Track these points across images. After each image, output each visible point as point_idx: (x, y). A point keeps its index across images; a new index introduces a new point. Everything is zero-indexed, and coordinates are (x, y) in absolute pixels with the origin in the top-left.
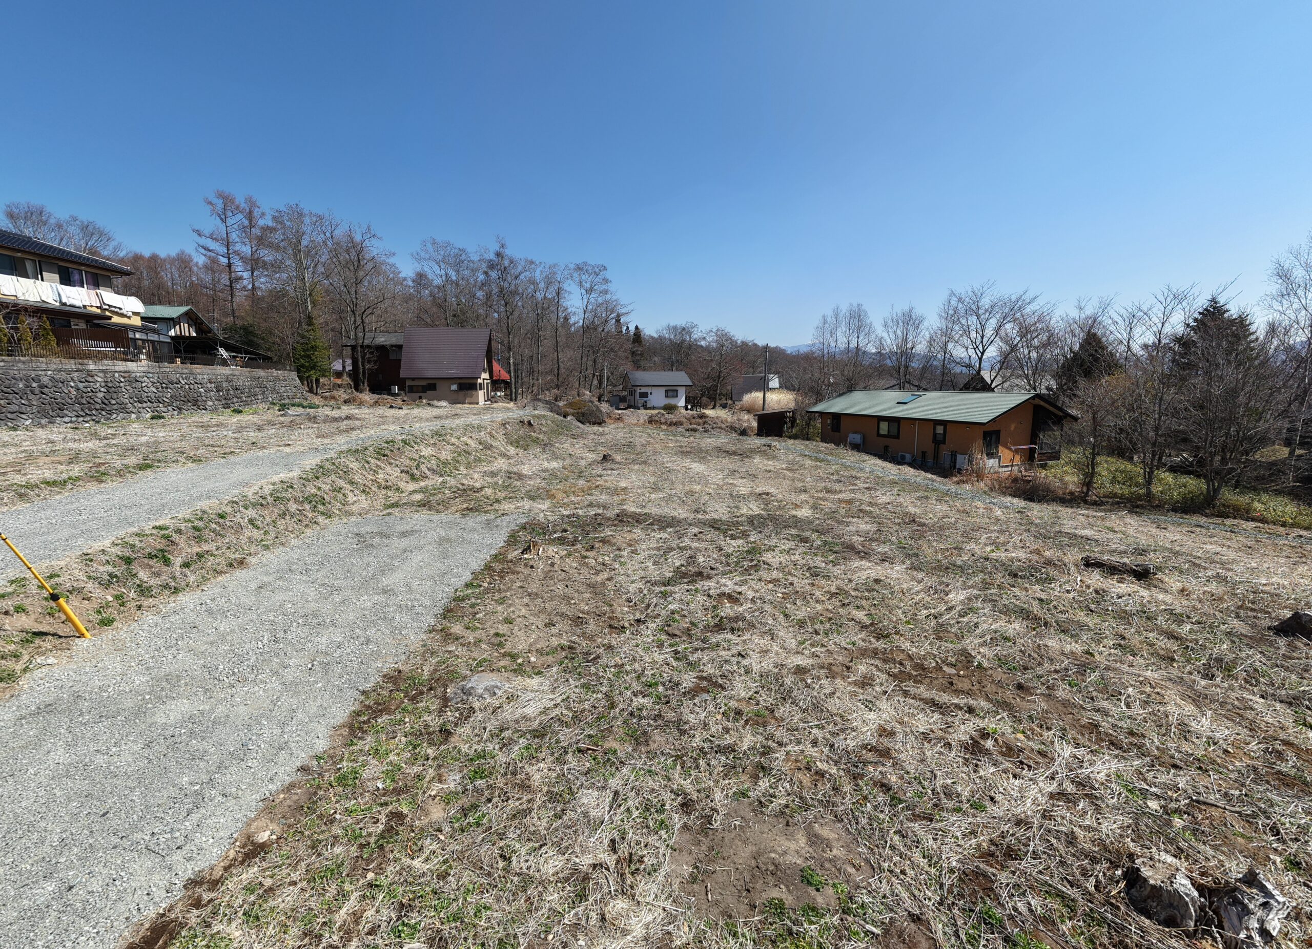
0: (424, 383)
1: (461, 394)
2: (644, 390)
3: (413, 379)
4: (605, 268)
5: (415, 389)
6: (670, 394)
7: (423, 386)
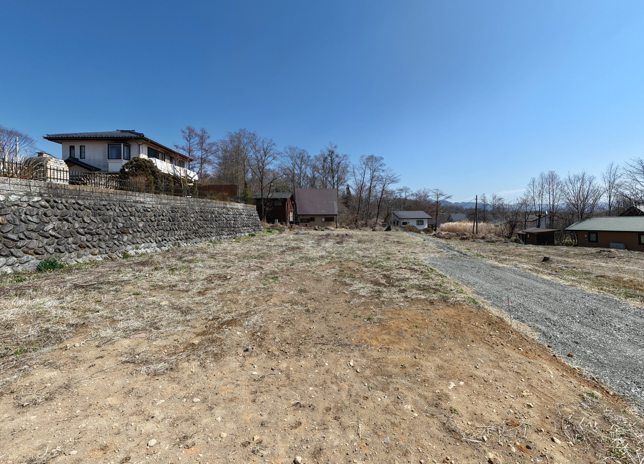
0: (309, 217)
1: (326, 223)
2: (405, 221)
3: (303, 215)
4: (383, 159)
5: (303, 220)
6: (420, 223)
7: (308, 219)
